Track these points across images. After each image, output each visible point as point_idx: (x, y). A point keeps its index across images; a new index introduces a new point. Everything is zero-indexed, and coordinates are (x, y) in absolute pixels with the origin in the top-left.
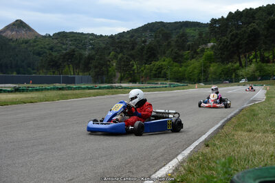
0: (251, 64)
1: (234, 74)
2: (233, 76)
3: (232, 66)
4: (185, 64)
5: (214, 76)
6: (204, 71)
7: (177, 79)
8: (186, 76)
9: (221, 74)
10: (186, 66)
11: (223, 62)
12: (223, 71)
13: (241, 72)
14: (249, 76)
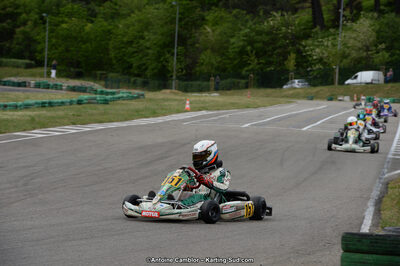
0: (355, 19)
1: (293, 56)
2: (291, 63)
3: (287, 25)
4: (106, 8)
5: (215, 60)
6: (183, 41)
7: (78, 65)
8: (112, 54)
9: (242, 52)
10: (112, 18)
11: (252, 9)
12: (251, 42)
13: (320, 48)
14: (346, 62)
